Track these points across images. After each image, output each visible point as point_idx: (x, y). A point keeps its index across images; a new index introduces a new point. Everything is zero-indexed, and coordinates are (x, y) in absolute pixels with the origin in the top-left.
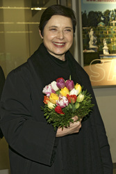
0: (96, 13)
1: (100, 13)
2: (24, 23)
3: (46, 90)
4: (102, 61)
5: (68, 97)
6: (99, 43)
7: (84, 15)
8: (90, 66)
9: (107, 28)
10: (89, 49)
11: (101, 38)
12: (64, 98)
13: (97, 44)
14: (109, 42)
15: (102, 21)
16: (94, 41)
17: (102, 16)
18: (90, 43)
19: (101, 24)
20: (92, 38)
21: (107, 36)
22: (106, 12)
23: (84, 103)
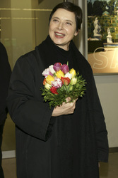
0: (101, 2)
1: (105, 2)
3: (45, 73)
4: (105, 49)
5: (62, 79)
6: (103, 32)
7: (89, 5)
8: (94, 53)
9: (111, 17)
10: (93, 37)
11: (105, 27)
12: (59, 80)
13: (102, 33)
14: (112, 31)
15: (107, 10)
16: (98, 30)
17: (107, 5)
18: (94, 31)
19: (106, 13)
20: (97, 27)
21: (111, 25)
22: (110, 2)
23: (77, 86)
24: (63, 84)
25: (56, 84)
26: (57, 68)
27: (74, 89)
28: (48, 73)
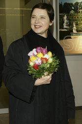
0: (69, 4)
1: (72, 4)
2: (19, 9)
4: (72, 37)
6: (70, 25)
7: (60, 5)
8: (64, 40)
9: (76, 14)
10: (63, 29)
11: (72, 21)
12: (39, 59)
13: (69, 25)
14: (77, 24)
15: (73, 10)
16: (67, 23)
17: (73, 6)
18: (64, 24)
19: (72, 12)
20: (66, 21)
21: (76, 20)
22: (75, 4)
23: (53, 64)
24: (42, 62)
25: (37, 63)
26: (39, 51)
27: (50, 66)
28: (32, 54)
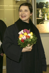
0: (42, 3)
2: (12, 6)
4: (44, 22)
7: (37, 4)
8: (39, 24)
9: (47, 9)
10: (39, 18)
11: (44, 13)
13: (43, 16)
14: (47, 15)
15: (45, 6)
16: (41, 14)
19: (44, 8)
20: (40, 13)
21: (47, 13)
22: (46, 3)
23: (33, 40)
24: (26, 38)
25: (23, 39)
26: (25, 31)
27: (31, 41)
28: (21, 33)
